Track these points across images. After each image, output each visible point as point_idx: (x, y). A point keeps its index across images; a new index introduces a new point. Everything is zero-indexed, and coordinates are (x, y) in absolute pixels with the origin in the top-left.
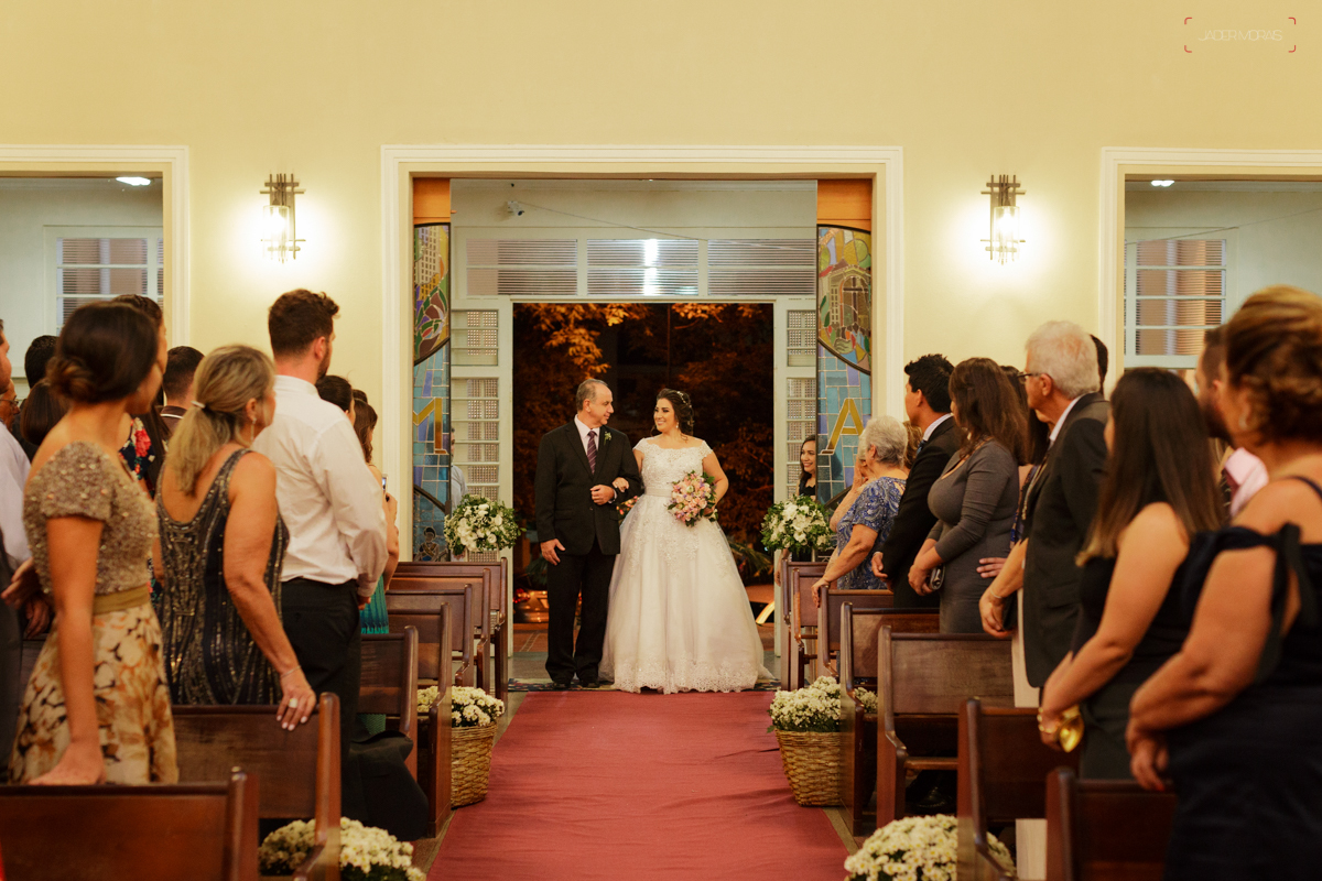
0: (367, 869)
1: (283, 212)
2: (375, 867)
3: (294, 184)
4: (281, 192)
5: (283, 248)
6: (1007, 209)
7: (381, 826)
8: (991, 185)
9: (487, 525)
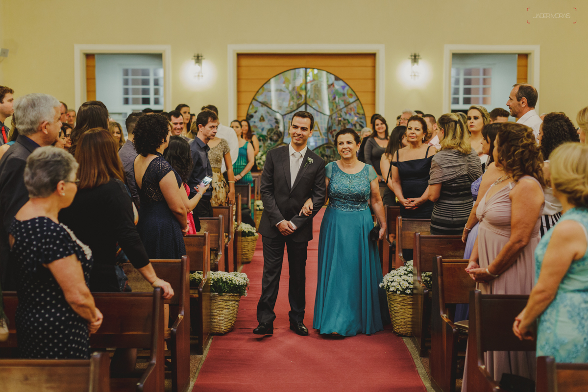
0: (247, 232)
1: (199, 65)
2: (249, 232)
3: (202, 56)
4: (198, 59)
5: (199, 76)
6: (416, 64)
7: (249, 224)
8: (412, 56)
9: (261, 159)
